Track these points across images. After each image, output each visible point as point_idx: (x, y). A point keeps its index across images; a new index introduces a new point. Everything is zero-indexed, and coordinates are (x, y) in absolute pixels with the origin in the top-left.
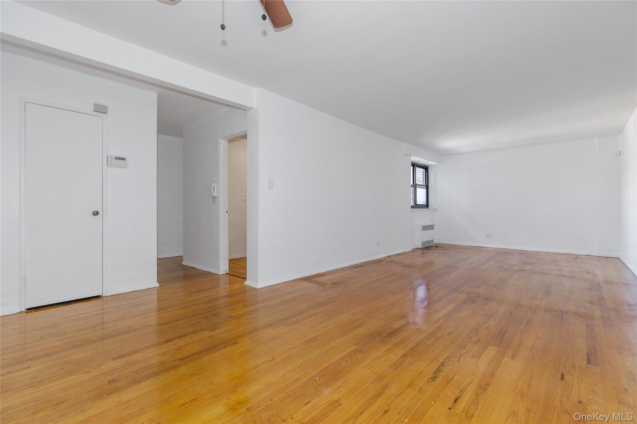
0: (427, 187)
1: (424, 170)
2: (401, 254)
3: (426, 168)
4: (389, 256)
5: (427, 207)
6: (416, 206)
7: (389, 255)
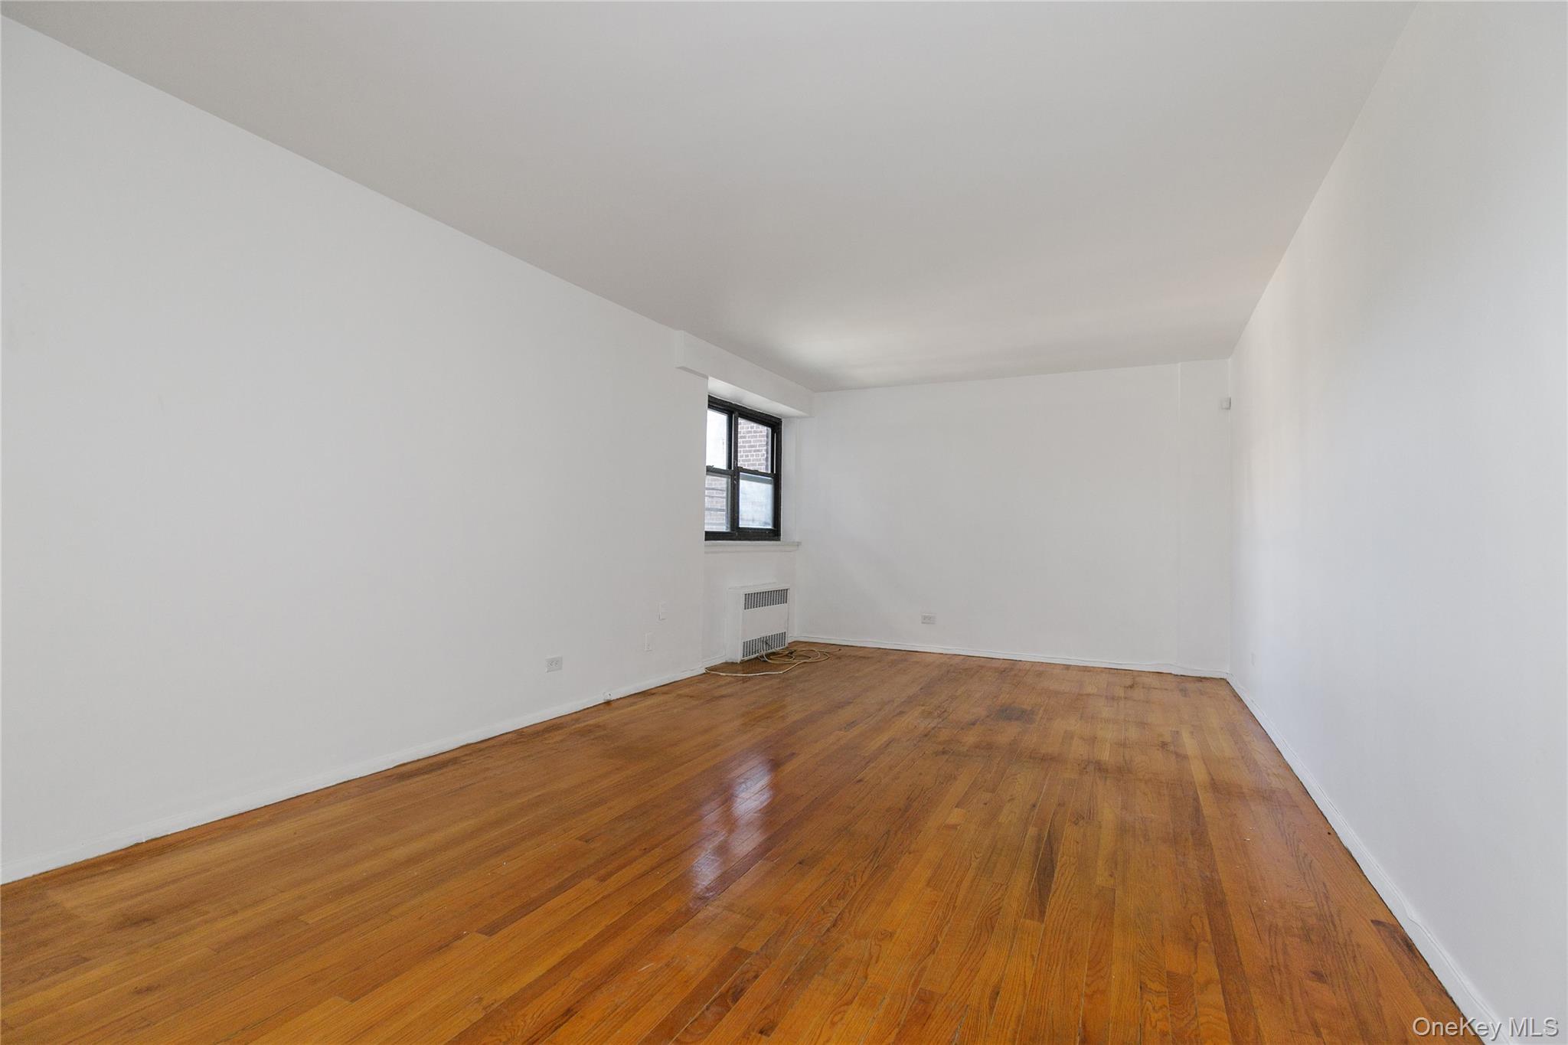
0: (776, 478)
1: (770, 430)
2: (653, 691)
3: (774, 424)
4: (608, 703)
5: (775, 536)
6: (737, 532)
7: (609, 698)
